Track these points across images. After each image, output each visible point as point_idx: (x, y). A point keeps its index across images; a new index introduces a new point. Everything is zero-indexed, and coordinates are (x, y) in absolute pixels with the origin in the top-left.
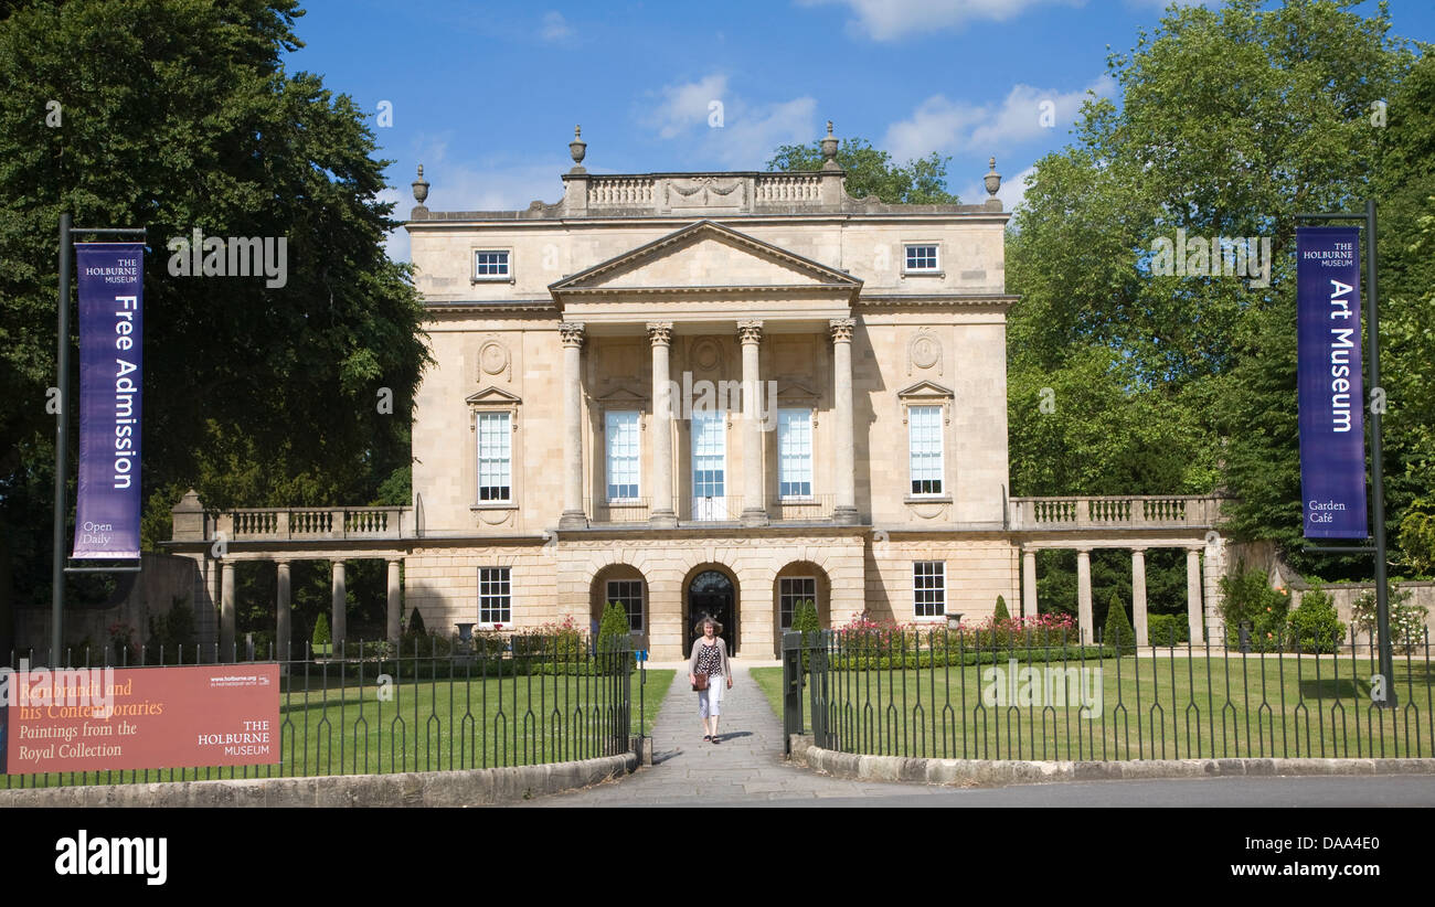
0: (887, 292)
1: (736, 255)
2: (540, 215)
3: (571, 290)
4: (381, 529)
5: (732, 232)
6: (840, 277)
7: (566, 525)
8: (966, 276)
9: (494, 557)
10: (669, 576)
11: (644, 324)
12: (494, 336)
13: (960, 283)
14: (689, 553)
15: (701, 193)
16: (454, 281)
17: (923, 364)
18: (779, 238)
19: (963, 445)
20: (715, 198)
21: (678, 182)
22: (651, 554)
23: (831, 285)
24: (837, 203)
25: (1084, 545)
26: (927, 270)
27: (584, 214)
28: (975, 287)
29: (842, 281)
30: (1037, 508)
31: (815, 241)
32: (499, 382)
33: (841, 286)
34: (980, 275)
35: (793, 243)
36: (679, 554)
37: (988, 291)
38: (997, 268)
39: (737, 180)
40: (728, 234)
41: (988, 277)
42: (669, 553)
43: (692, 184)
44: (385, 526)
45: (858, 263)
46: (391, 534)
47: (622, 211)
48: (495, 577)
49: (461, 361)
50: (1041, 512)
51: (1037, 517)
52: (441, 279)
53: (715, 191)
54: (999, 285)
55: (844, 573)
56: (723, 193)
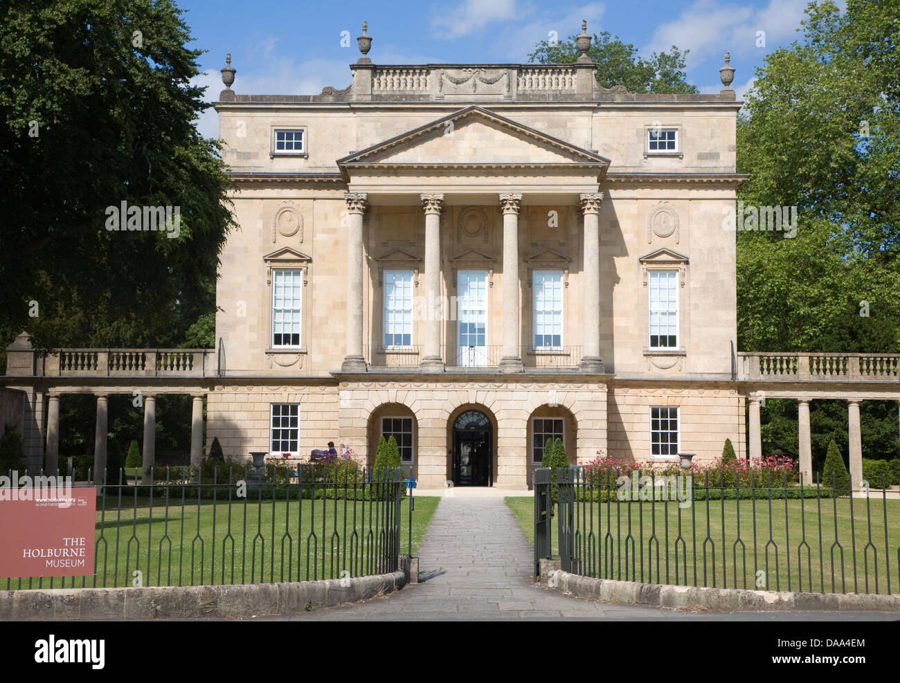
0: (631, 170)
1: (500, 136)
2: (331, 99)
3: (357, 165)
4: (188, 368)
5: (496, 116)
6: (590, 157)
7: (347, 368)
8: (701, 157)
9: (285, 395)
10: (436, 414)
11: (418, 195)
12: (289, 203)
13: (696, 163)
14: (453, 395)
15: (470, 82)
16: (255, 155)
17: (662, 233)
18: (537, 122)
19: (696, 306)
20: (482, 87)
21: (451, 72)
22: (421, 395)
23: (582, 164)
24: (590, 92)
25: (805, 396)
26: (667, 151)
27: (368, 98)
28: (708, 166)
29: (592, 160)
30: (762, 361)
31: (569, 125)
32: (292, 243)
33: (591, 165)
34: (714, 156)
35: (549, 127)
36: (444, 395)
37: (721, 170)
38: (730, 150)
39: (502, 71)
40: (493, 118)
41: (721, 158)
42: (438, 395)
43: (463, 74)
44: (191, 366)
45: (606, 145)
46: (196, 372)
47: (402, 96)
48: (285, 412)
49: (260, 224)
50: (765, 366)
51: (762, 370)
52: (244, 153)
53: (482, 80)
54: (730, 165)
55: (590, 415)
56: (489, 82)
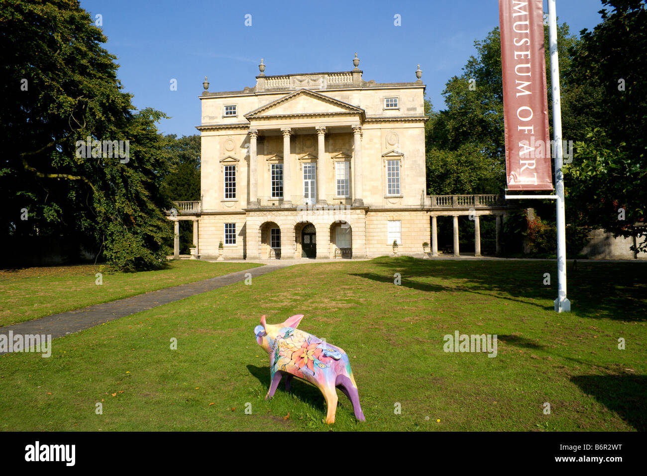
0: (378, 116)
1: (315, 101)
2: (248, 92)
3: (252, 117)
4: (191, 209)
5: (321, 95)
6: (355, 109)
7: (250, 207)
8: (409, 110)
9: (230, 219)
10: (288, 226)
11: (280, 129)
12: (230, 137)
13: (406, 112)
15: (306, 81)
16: (216, 118)
17: (392, 143)
18: (337, 96)
19: (408, 175)
20: (312, 83)
21: (298, 77)
22: (282, 218)
23: (352, 112)
24: (358, 83)
25: (456, 214)
26: (394, 108)
27: (263, 90)
28: (411, 113)
29: (356, 110)
30: (437, 199)
31: (350, 97)
32: (232, 154)
33: (356, 112)
34: (414, 109)
35: (342, 99)
36: (292, 218)
37: (418, 115)
38: (421, 106)
39: (320, 75)
40: (311, 93)
41: (417, 110)
42: (289, 218)
43: (303, 78)
44: (192, 208)
45: (367, 105)
46: (194, 210)
47: (277, 89)
48: (230, 227)
49: (218, 147)
50: (439, 202)
51: (437, 203)
52: (212, 117)
53: (312, 80)
54: (421, 112)
55: (357, 225)
56: (315, 81)
